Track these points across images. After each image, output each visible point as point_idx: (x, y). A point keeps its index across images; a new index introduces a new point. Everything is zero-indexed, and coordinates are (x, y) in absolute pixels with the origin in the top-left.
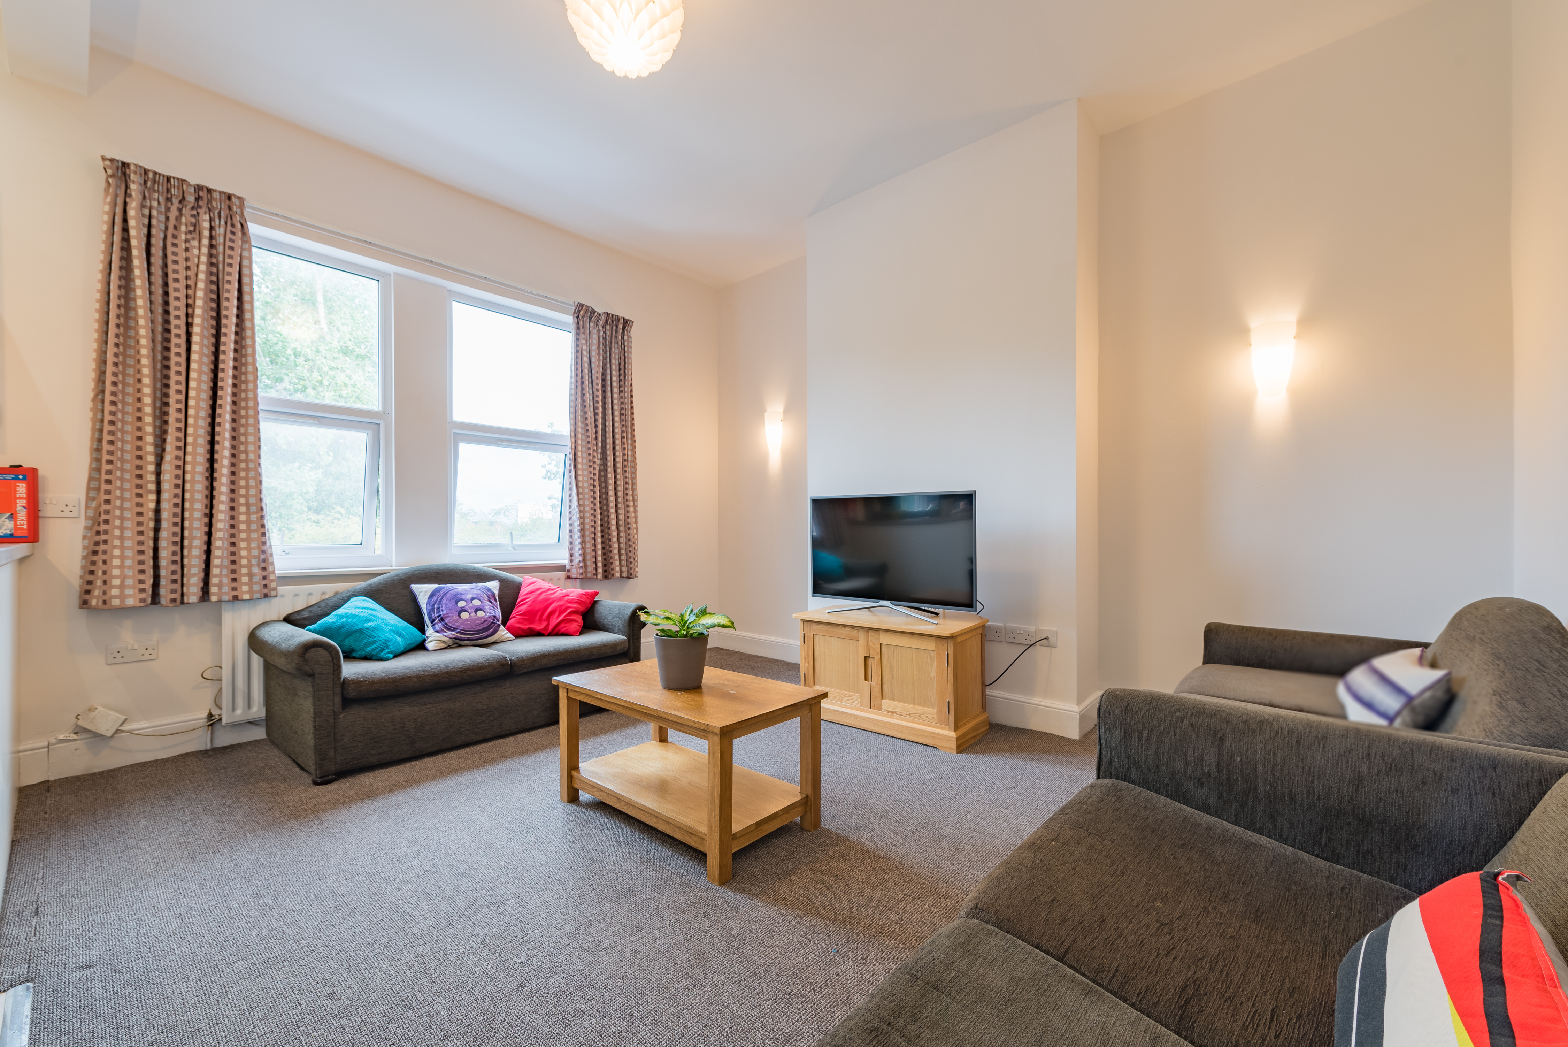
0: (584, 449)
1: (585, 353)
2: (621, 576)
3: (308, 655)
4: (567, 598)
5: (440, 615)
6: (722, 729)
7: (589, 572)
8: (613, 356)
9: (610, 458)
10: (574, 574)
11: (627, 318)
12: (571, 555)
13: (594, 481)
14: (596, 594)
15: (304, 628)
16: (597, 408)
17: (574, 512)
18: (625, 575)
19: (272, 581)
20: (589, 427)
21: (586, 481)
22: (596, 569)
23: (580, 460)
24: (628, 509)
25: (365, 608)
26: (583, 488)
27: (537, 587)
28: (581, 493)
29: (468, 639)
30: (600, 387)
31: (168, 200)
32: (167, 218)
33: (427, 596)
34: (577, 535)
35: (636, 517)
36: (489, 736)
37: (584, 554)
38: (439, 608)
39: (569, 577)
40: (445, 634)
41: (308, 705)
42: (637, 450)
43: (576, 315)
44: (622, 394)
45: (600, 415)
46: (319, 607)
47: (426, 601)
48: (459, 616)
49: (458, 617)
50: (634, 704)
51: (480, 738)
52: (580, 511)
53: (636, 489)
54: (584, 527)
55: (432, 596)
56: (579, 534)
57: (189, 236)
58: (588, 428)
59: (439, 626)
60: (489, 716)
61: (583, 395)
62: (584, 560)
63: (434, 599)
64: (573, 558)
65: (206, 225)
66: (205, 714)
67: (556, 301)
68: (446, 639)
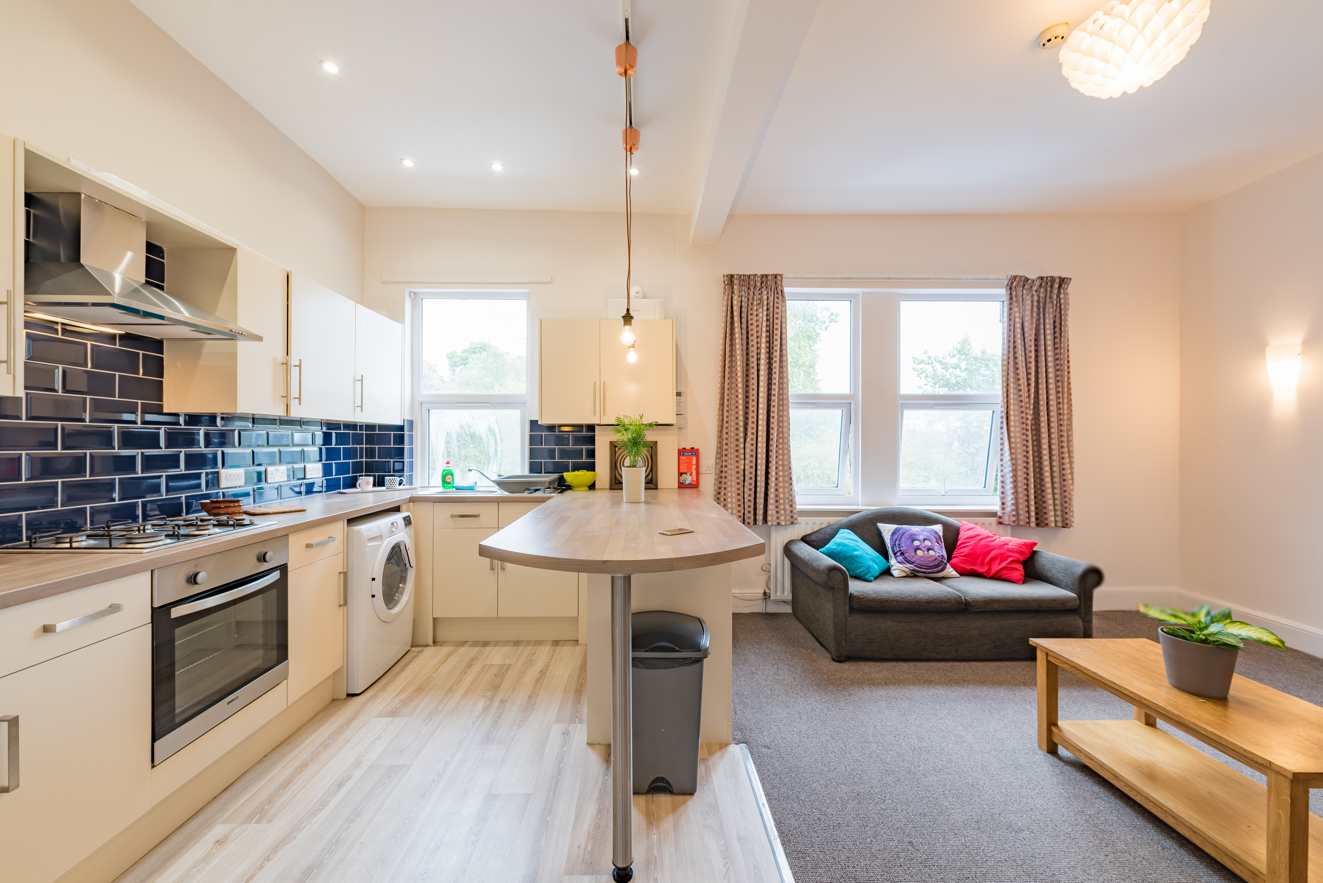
0: (1016, 407)
1: (1017, 320)
2: (1056, 526)
3: (831, 575)
4: (1006, 547)
5: (901, 550)
6: (1295, 774)
7: (1022, 520)
8: (1047, 316)
9: (1043, 413)
10: (1006, 520)
11: (1063, 276)
12: (1003, 504)
13: (1027, 436)
14: (1035, 544)
15: (818, 550)
16: (1030, 368)
17: (1006, 465)
18: (1060, 524)
19: (795, 514)
20: (1022, 387)
21: (1019, 437)
22: (1029, 517)
23: (1012, 418)
24: (1064, 461)
25: (851, 540)
26: (1015, 443)
27: (976, 533)
28: (1013, 448)
29: (923, 572)
30: (1033, 348)
31: (749, 288)
32: (748, 299)
33: (890, 534)
34: (1009, 486)
35: (1071, 468)
36: (947, 657)
37: (1016, 504)
38: (899, 544)
39: (1000, 523)
40: (906, 566)
41: (829, 606)
42: (1073, 402)
43: (1009, 288)
44: (1057, 351)
45: (1033, 374)
46: (821, 533)
47: (889, 537)
48: (916, 553)
49: (914, 554)
50: (1145, 699)
51: (940, 657)
52: (1013, 465)
53: (1072, 441)
54: (1017, 478)
55: (893, 534)
56: (1011, 485)
57: (758, 307)
58: (1020, 388)
59: (900, 558)
60: (947, 642)
61: (1015, 358)
62: (1017, 510)
63: (895, 537)
64: (1005, 506)
65: (765, 297)
66: (763, 591)
67: (990, 279)
68: (906, 570)
